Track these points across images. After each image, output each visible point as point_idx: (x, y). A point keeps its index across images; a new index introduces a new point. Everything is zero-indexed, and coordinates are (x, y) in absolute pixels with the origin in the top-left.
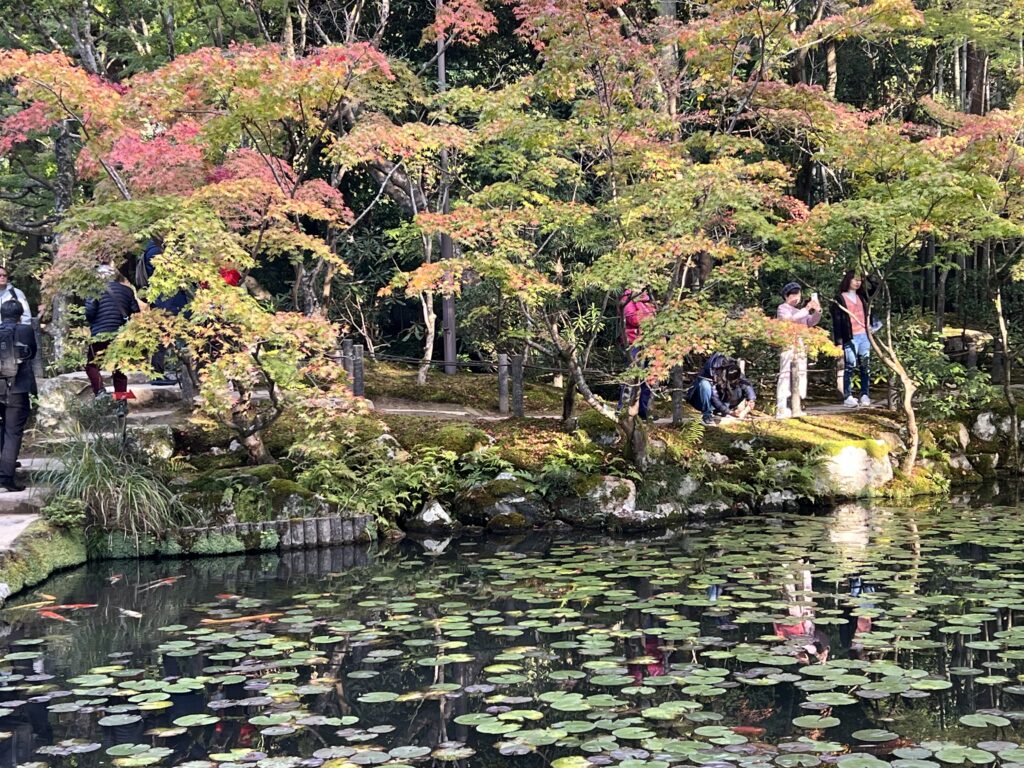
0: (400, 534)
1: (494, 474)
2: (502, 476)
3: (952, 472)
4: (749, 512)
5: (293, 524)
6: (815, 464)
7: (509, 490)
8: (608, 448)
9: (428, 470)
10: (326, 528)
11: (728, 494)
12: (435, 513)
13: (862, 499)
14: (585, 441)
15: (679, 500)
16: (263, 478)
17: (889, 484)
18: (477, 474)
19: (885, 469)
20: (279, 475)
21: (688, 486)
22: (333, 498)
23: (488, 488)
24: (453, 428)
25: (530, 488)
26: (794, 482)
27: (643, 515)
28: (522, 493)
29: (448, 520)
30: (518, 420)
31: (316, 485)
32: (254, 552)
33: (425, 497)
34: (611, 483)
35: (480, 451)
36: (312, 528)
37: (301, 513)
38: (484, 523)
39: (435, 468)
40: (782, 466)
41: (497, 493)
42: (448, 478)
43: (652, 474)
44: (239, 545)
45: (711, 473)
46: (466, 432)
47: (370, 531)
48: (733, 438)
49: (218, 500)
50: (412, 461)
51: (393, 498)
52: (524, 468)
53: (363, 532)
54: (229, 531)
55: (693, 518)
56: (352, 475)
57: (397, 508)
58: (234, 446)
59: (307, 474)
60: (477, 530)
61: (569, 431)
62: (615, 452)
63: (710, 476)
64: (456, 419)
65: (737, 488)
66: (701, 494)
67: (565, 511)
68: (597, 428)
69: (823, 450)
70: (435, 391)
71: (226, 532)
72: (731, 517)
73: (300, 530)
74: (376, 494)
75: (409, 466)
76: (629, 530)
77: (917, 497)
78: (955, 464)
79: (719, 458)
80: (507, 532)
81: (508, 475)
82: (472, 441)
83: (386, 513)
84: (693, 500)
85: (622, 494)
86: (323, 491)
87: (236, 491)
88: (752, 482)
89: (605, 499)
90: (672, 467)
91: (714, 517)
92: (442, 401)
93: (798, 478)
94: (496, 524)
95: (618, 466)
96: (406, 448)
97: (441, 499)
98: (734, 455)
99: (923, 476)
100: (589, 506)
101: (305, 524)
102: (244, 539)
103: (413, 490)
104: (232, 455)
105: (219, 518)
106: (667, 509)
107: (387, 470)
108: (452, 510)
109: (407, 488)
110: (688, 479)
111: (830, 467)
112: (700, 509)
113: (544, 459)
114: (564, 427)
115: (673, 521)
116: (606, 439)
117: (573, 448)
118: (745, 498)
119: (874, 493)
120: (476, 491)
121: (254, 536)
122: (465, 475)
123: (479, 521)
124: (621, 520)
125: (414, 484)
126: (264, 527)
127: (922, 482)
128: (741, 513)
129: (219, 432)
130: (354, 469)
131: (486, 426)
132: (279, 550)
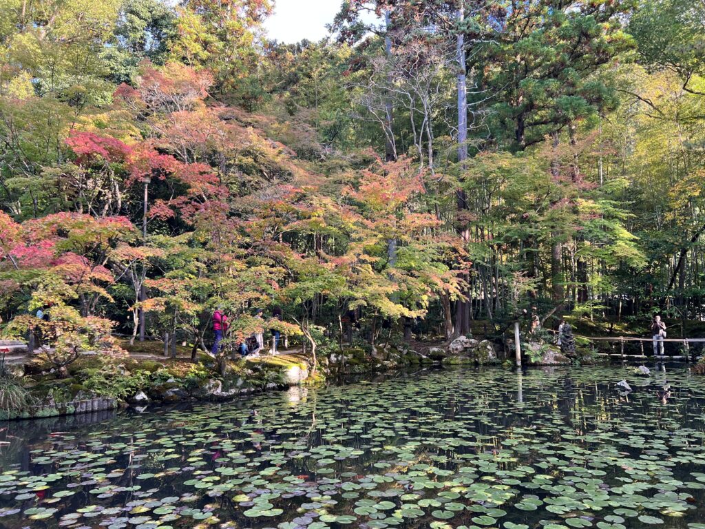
0: (127, 405)
1: (166, 380)
2: (170, 381)
3: (325, 374)
4: (261, 391)
5: (82, 403)
6: (283, 373)
7: (172, 386)
8: (211, 369)
9: (139, 379)
10: (96, 404)
11: (254, 384)
12: (142, 396)
13: (298, 385)
14: (202, 366)
15: (237, 387)
16: (66, 384)
17: (307, 379)
18: (159, 380)
19: (305, 373)
20: (74, 383)
21: (240, 382)
22: (98, 391)
23: (164, 385)
24: (149, 362)
25: (181, 385)
26: (276, 379)
27: (225, 394)
28: (178, 387)
29: (147, 399)
30: (174, 358)
31: (91, 386)
32: (63, 415)
33: (137, 390)
34: (212, 382)
35: (160, 371)
36: (90, 404)
37: (84, 398)
38: (162, 399)
39: (142, 378)
40: (273, 374)
41: (167, 387)
42: (147, 382)
43: (227, 378)
44: (56, 412)
45: (248, 377)
46: (154, 363)
47: (115, 405)
48: (254, 364)
49: (46, 394)
50: (131, 375)
51: (124, 390)
52: (178, 377)
53: (112, 405)
54: (53, 407)
55: (242, 394)
56: (107, 382)
57: (126, 394)
58: (52, 371)
59: (86, 382)
60: (159, 402)
61: (196, 363)
62: (214, 370)
63: (248, 378)
64: (149, 358)
65: (257, 382)
66: (245, 384)
67: (194, 393)
68: (206, 361)
69: (286, 367)
70: (138, 347)
71: (51, 407)
72: (256, 393)
73: (85, 405)
74: (117, 389)
75: (130, 377)
76: (220, 400)
77: (315, 383)
78: (325, 371)
79: (250, 371)
80: (171, 402)
81: (172, 380)
82: (157, 367)
83: (121, 397)
84: (242, 387)
85: (217, 386)
86: (94, 389)
87: (55, 389)
88: (262, 380)
89: (210, 388)
90: (234, 375)
91: (249, 393)
92: (141, 351)
93: (278, 378)
94: (167, 400)
95: (215, 375)
96: (129, 370)
97: (144, 390)
98: (255, 370)
99: (318, 377)
100: (204, 391)
101: (87, 403)
102: (59, 410)
103: (133, 387)
104: (51, 375)
105: (46, 402)
106: (233, 391)
107: (121, 379)
108: (148, 394)
109: (130, 386)
110: (240, 379)
111: (289, 373)
112: (245, 390)
113: (186, 373)
114: (193, 360)
115: (236, 395)
116: (210, 365)
117: (197, 369)
118: (260, 386)
119: (302, 382)
120: (158, 387)
121: (64, 408)
122: (153, 380)
123: (160, 398)
124: (217, 396)
125: (133, 384)
126: (68, 405)
127: (317, 378)
128: (259, 391)
129: (46, 365)
130: (107, 379)
131: (162, 361)
132: (75, 414)
